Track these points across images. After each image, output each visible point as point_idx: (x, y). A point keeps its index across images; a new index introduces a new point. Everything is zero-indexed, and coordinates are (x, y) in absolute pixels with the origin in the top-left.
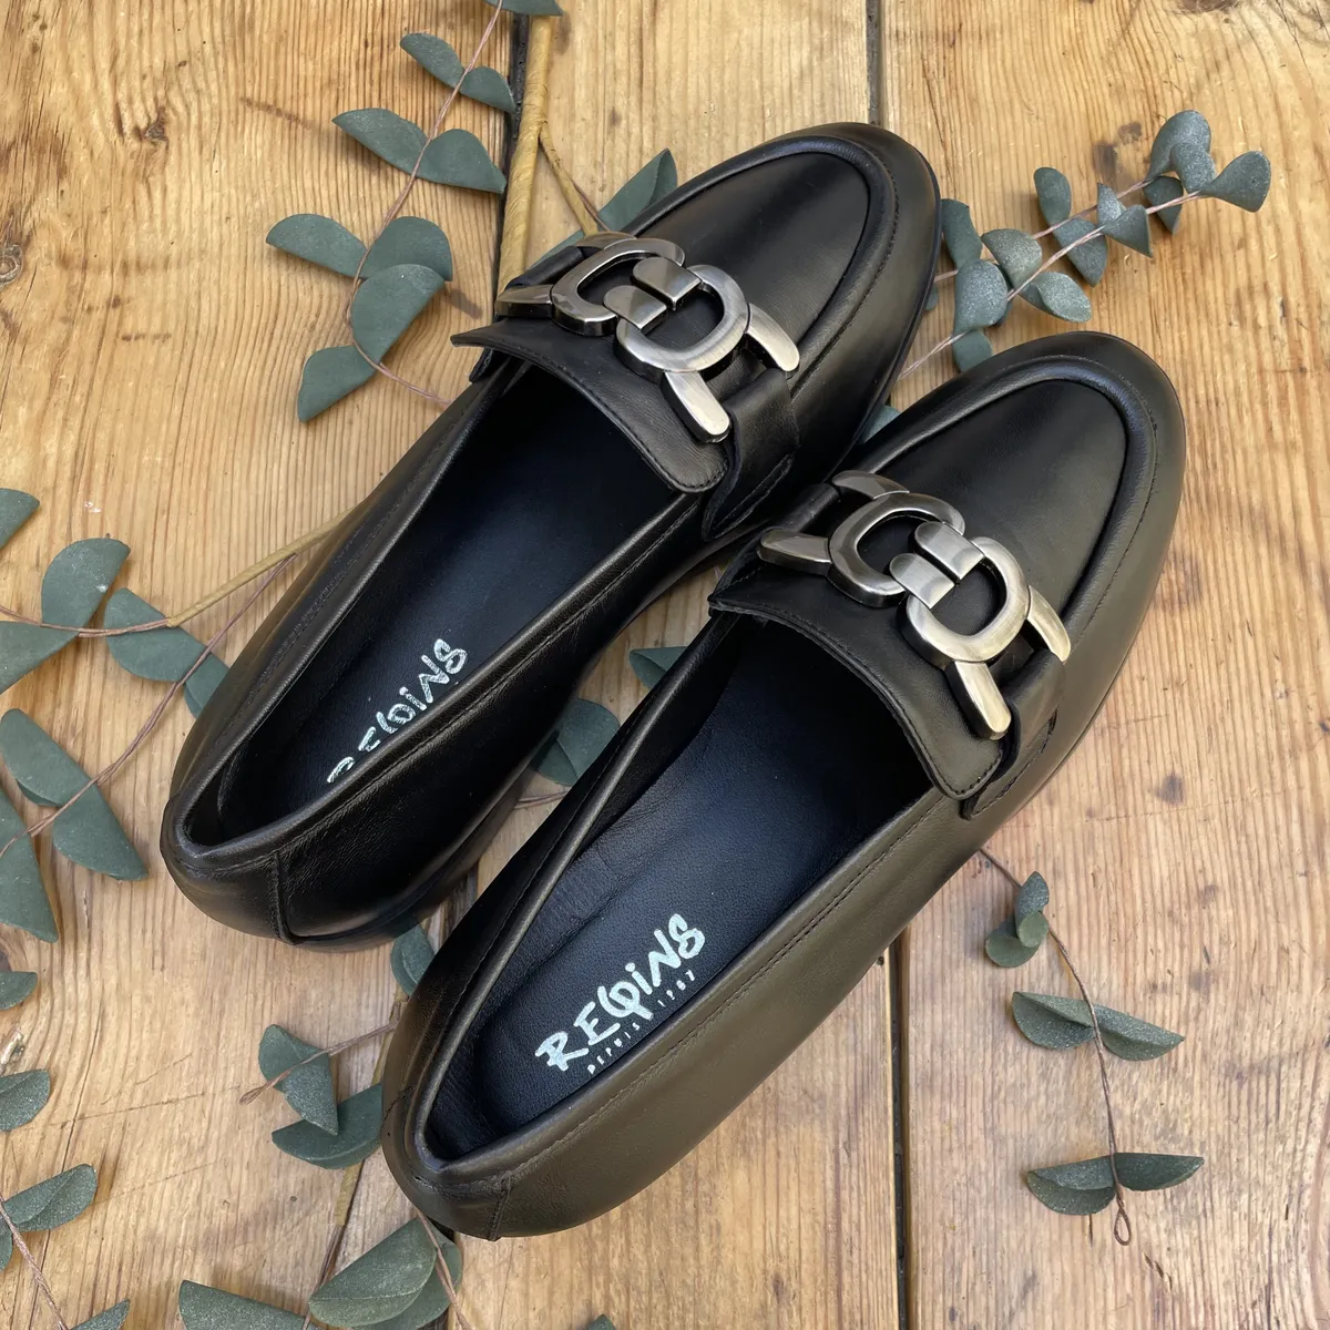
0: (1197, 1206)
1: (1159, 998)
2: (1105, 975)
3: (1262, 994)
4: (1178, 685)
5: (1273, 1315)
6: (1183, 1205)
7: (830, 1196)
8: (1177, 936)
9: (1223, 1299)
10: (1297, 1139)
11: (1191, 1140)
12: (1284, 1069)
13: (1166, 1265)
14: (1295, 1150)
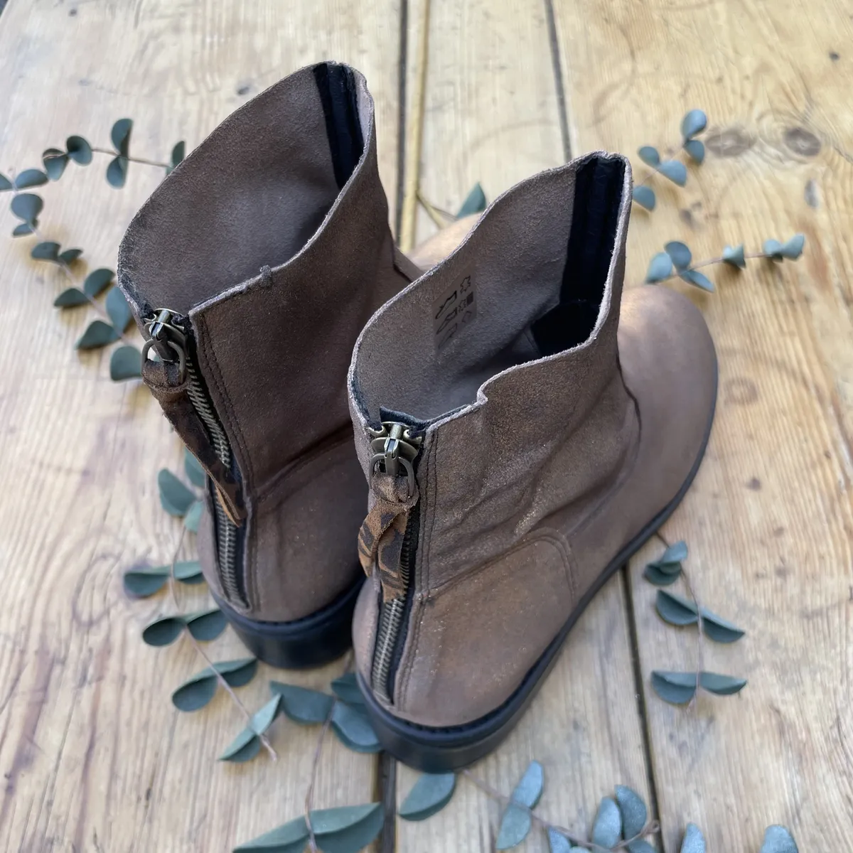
0: (793, 680)
1: (761, 581)
2: (731, 570)
3: (813, 577)
4: (751, 437)
5: (841, 733)
6: (786, 679)
7: (600, 679)
8: (766, 551)
9: (815, 726)
10: (841, 647)
11: (786, 649)
12: (830, 613)
13: (783, 708)
14: (841, 652)
